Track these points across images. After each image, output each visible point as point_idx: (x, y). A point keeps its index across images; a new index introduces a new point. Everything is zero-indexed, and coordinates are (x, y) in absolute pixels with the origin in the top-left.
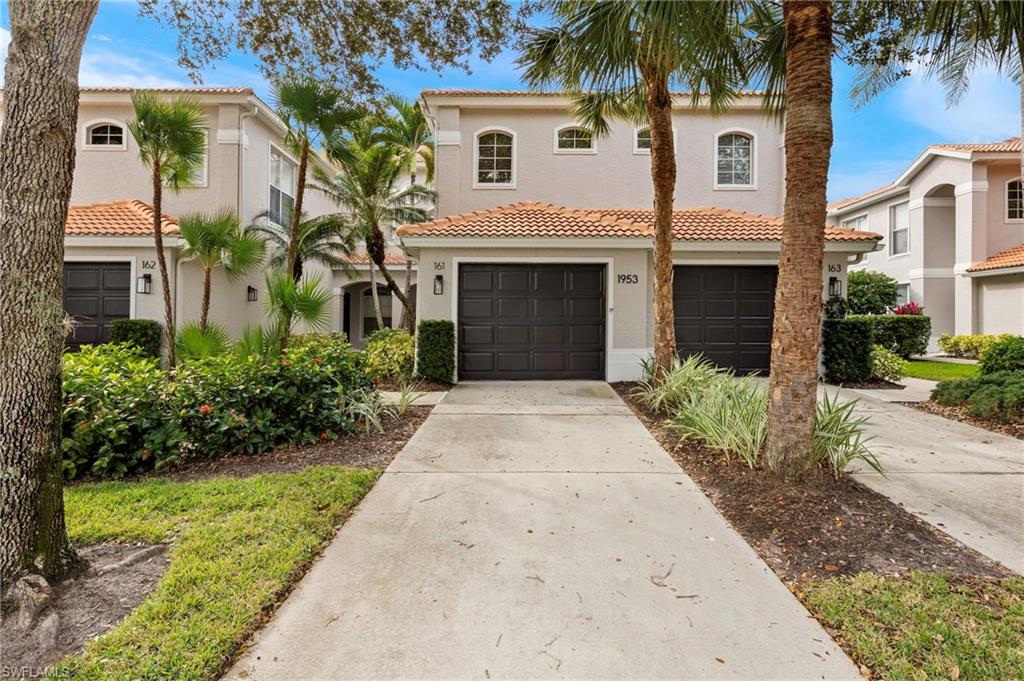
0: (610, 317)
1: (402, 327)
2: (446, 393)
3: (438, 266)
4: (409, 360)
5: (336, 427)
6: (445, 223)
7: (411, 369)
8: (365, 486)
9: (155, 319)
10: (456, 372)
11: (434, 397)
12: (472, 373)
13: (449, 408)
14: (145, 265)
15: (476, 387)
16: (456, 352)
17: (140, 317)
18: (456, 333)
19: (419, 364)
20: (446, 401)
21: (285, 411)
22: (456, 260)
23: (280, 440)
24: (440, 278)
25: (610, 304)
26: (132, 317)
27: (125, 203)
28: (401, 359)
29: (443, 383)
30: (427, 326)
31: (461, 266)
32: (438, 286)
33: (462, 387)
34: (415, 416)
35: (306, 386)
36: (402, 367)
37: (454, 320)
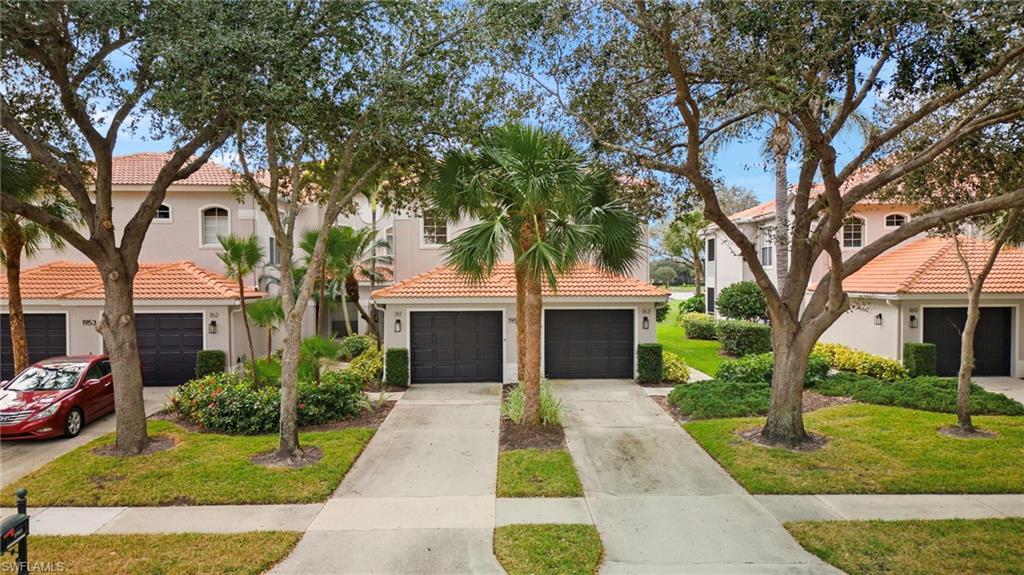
0: (504, 343)
1: (368, 334)
2: (403, 393)
3: (397, 314)
4: (380, 372)
5: (352, 413)
6: (400, 286)
7: (382, 378)
8: (372, 434)
9: (221, 349)
10: (409, 380)
11: (397, 396)
12: (419, 378)
13: (405, 402)
14: (212, 315)
15: (421, 388)
16: (409, 367)
17: (210, 349)
18: (409, 356)
19: (387, 376)
20: (404, 398)
21: (330, 406)
22: (408, 311)
23: (330, 418)
24: (398, 321)
25: (504, 337)
26: (205, 348)
27: (178, 264)
28: (375, 370)
29: (402, 386)
30: (390, 353)
31: (412, 313)
32: (398, 326)
33: (414, 388)
34: (387, 406)
35: (338, 394)
36: (375, 376)
37: (408, 348)
